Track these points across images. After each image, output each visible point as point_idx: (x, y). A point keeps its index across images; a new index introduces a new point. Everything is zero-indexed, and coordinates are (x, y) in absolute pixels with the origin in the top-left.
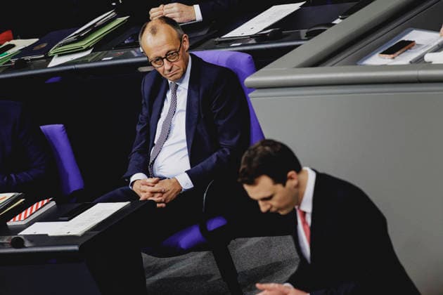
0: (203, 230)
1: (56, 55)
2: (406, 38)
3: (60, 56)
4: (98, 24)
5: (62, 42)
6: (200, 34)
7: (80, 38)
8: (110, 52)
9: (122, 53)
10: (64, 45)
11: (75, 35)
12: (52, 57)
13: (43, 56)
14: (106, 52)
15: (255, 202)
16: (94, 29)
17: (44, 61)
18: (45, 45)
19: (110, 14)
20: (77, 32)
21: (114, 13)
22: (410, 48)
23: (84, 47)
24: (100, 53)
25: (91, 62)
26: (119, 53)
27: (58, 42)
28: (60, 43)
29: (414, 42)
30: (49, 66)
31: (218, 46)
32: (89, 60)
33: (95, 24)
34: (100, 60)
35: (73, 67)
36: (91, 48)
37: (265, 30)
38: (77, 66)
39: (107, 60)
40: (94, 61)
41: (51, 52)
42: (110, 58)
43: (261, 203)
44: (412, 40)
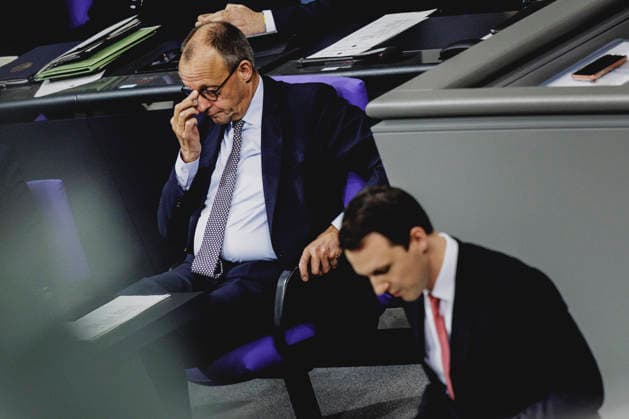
0: (280, 343)
1: (47, 81)
2: (613, 52)
3: (52, 81)
4: (112, 35)
5: (57, 60)
6: (274, 52)
7: (84, 56)
8: (132, 77)
9: (151, 78)
10: (60, 64)
11: (78, 50)
12: (41, 83)
13: (26, 81)
14: (125, 77)
15: (365, 280)
16: (107, 43)
17: (27, 88)
18: (29, 65)
19: (131, 22)
20: (80, 46)
21: (136, 21)
22: (618, 67)
23: (92, 69)
24: (116, 78)
25: (102, 91)
26: (146, 78)
27: (50, 61)
28: (53, 62)
29: (624, 57)
30: (37, 95)
31: (302, 70)
32: (99, 89)
33: (107, 35)
34: (116, 89)
35: (74, 98)
36: (101, 70)
37: (374, 48)
38: (81, 97)
39: (128, 89)
40: (107, 90)
41: (40, 75)
42: (132, 86)
43: (374, 280)
44: (623, 55)
